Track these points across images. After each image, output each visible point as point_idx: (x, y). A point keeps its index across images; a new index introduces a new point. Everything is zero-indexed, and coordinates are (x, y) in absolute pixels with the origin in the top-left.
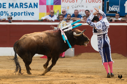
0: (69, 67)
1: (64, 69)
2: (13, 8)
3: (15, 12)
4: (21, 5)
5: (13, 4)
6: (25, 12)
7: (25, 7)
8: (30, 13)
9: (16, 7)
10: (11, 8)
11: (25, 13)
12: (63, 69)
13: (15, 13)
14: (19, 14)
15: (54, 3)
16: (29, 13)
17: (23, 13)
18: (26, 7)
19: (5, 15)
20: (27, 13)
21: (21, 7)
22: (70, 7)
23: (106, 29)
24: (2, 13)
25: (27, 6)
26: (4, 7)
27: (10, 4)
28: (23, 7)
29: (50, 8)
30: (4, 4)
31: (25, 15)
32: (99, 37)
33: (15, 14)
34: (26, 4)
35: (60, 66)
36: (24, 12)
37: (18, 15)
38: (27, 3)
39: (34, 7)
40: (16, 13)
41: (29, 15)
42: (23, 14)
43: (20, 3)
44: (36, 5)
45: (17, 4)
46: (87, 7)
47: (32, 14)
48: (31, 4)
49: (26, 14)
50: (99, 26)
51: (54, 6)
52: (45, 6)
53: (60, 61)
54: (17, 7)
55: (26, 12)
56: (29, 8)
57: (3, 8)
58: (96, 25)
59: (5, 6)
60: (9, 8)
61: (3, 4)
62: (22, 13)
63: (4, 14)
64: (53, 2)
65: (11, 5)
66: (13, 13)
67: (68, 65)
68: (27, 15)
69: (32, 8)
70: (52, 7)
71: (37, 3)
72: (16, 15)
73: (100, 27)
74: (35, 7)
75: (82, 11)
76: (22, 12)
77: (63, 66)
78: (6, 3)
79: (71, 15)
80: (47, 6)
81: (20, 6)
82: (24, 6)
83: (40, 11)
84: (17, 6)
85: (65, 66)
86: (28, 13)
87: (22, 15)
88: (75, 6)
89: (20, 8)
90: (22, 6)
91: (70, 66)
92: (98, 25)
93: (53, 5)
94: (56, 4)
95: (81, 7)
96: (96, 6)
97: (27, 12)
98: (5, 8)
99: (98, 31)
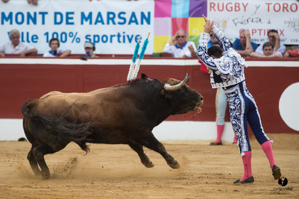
0: (228, 167)
1: (215, 172)
2: (91, 23)
3: (96, 34)
4: (111, 17)
5: (90, 14)
6: (119, 34)
7: (120, 23)
8: (132, 36)
9: (97, 22)
10: (86, 23)
11: (119, 36)
12: (212, 172)
13: (95, 36)
14: (105, 39)
15: (190, 12)
16: (130, 37)
17: (114, 36)
18: (122, 21)
19: (73, 42)
20: (124, 37)
21: (111, 21)
22: (230, 24)
23: (240, 71)
24: (64, 36)
25: (124, 19)
26: (70, 21)
27: (83, 14)
28: (114, 23)
29: (179, 24)
30: (70, 16)
31: (119, 41)
32: (230, 91)
33: (96, 39)
34: (122, 15)
35: (206, 166)
36: (117, 34)
37: (103, 41)
38: (124, 13)
39: (142, 23)
40: (98, 36)
41: (130, 41)
42: (115, 39)
43: (109, 13)
44: (146, 18)
45: (99, 15)
46: (269, 23)
47: (136, 39)
48: (133, 15)
49: (121, 39)
50: (225, 66)
51: (191, 20)
52: (168, 20)
53: (204, 153)
54: (99, 22)
55: (122, 34)
56: (129, 23)
57: (67, 23)
58: (217, 64)
59: (72, 18)
60: (82, 23)
61: (67, 14)
62: (112, 36)
63: (70, 39)
64: (187, 10)
65: (86, 18)
66: (90, 36)
67: (226, 163)
68: (124, 42)
69: (137, 23)
70: (185, 21)
71: (149, 13)
72: (98, 42)
73: (227, 69)
74: (144, 21)
75: (258, 32)
76: (113, 34)
77: (212, 167)
78: (73, 13)
79: (232, 42)
80: (174, 21)
81: (109, 18)
82: (117, 20)
83: (156, 33)
84: (99, 19)
85: (216, 166)
86: (128, 36)
87: (111, 41)
88: (240, 20)
89: (108, 23)
90: (113, 19)
91: (230, 165)
92: (222, 64)
93: (187, 16)
94: (194, 16)
95: (256, 22)
96: (292, 20)
97: (125, 35)
98: (73, 23)
99: (225, 78)
